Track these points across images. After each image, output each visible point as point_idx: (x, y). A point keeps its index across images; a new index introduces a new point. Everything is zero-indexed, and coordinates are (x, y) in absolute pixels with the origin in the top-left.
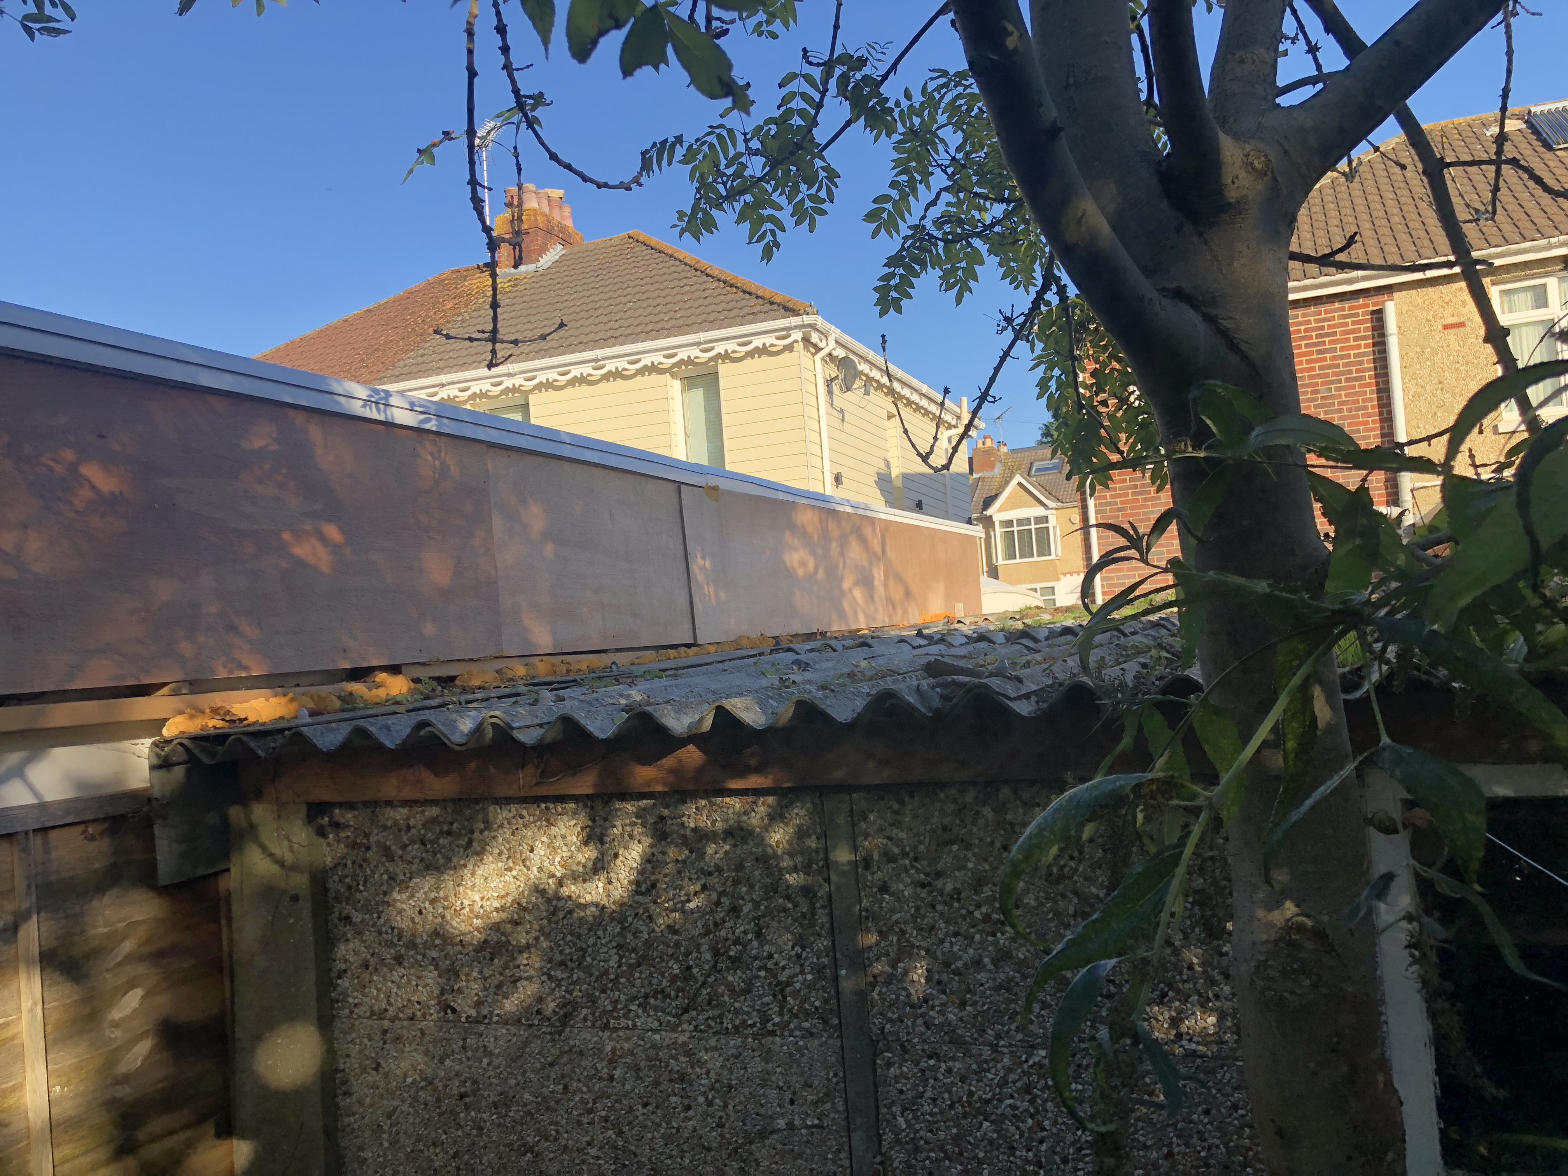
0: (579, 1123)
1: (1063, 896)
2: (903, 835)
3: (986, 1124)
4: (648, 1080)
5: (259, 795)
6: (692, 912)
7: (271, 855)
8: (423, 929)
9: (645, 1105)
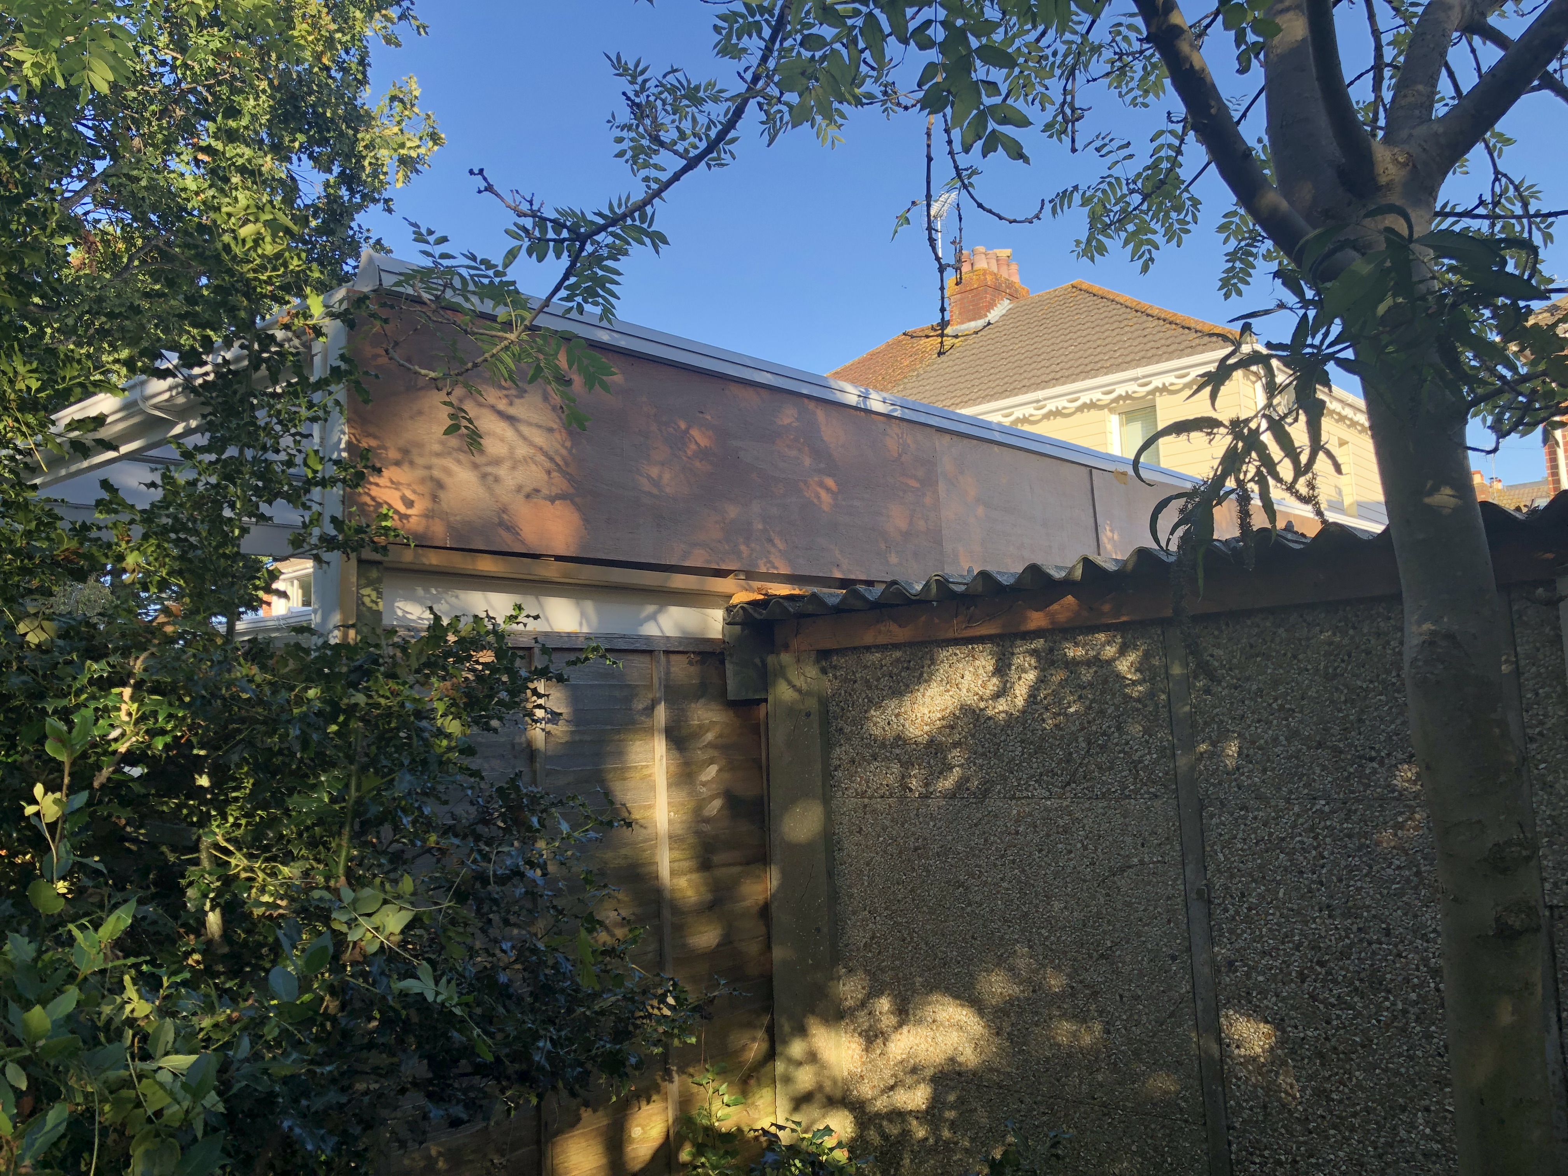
0: (995, 865)
1: (1337, 689)
2: (1221, 653)
3: (1282, 856)
4: (1042, 834)
5: (786, 647)
6: (1072, 715)
7: (794, 686)
8: (890, 734)
9: (1040, 851)
